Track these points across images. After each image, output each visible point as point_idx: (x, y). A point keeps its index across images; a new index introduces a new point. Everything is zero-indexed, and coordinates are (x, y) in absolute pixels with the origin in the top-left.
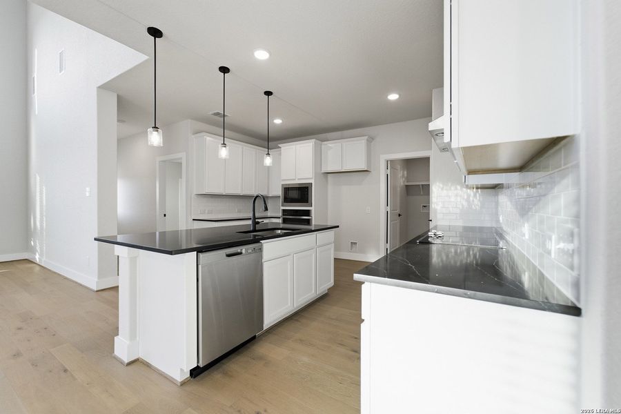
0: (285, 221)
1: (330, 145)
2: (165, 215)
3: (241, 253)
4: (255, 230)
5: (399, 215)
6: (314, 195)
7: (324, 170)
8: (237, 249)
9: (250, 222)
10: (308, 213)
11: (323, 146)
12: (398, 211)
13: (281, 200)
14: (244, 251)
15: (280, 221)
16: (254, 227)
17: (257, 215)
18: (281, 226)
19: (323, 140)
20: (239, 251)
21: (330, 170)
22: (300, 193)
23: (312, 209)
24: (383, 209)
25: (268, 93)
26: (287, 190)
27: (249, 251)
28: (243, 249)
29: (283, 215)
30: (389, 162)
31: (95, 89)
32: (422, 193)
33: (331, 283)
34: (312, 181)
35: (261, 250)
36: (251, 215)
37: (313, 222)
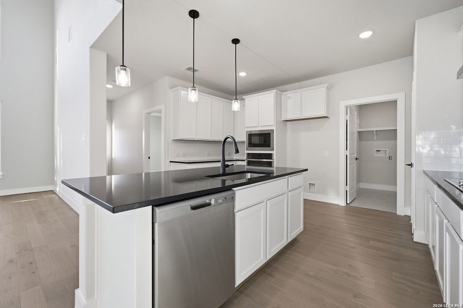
0: (249, 163)
1: (289, 95)
2: (149, 158)
3: (209, 204)
4: (224, 174)
5: (357, 159)
6: (276, 140)
7: (284, 118)
8: (205, 200)
9: (219, 165)
10: (270, 156)
11: (282, 96)
12: (355, 156)
13: (246, 145)
14: (213, 202)
15: (245, 163)
16: (224, 170)
17: (226, 158)
18: (247, 168)
19: (283, 91)
20: (207, 201)
21: (289, 118)
22: (263, 139)
23: (274, 152)
24: (342, 152)
25: (236, 41)
26: (250, 136)
27: (220, 201)
28: (212, 199)
29: (248, 158)
30: (348, 108)
31: (88, 49)
32: (375, 137)
33: (301, 228)
34: (274, 128)
35: (233, 198)
36: (220, 158)
37: (275, 165)
